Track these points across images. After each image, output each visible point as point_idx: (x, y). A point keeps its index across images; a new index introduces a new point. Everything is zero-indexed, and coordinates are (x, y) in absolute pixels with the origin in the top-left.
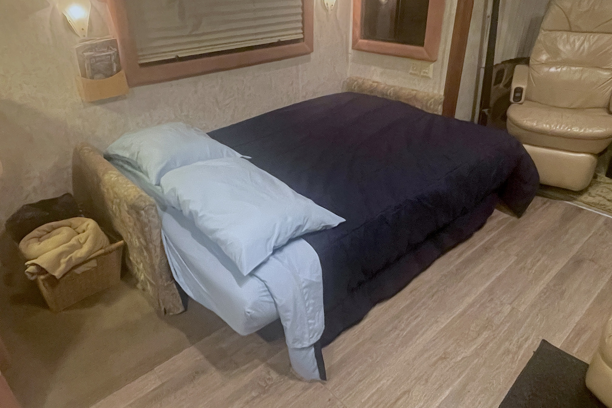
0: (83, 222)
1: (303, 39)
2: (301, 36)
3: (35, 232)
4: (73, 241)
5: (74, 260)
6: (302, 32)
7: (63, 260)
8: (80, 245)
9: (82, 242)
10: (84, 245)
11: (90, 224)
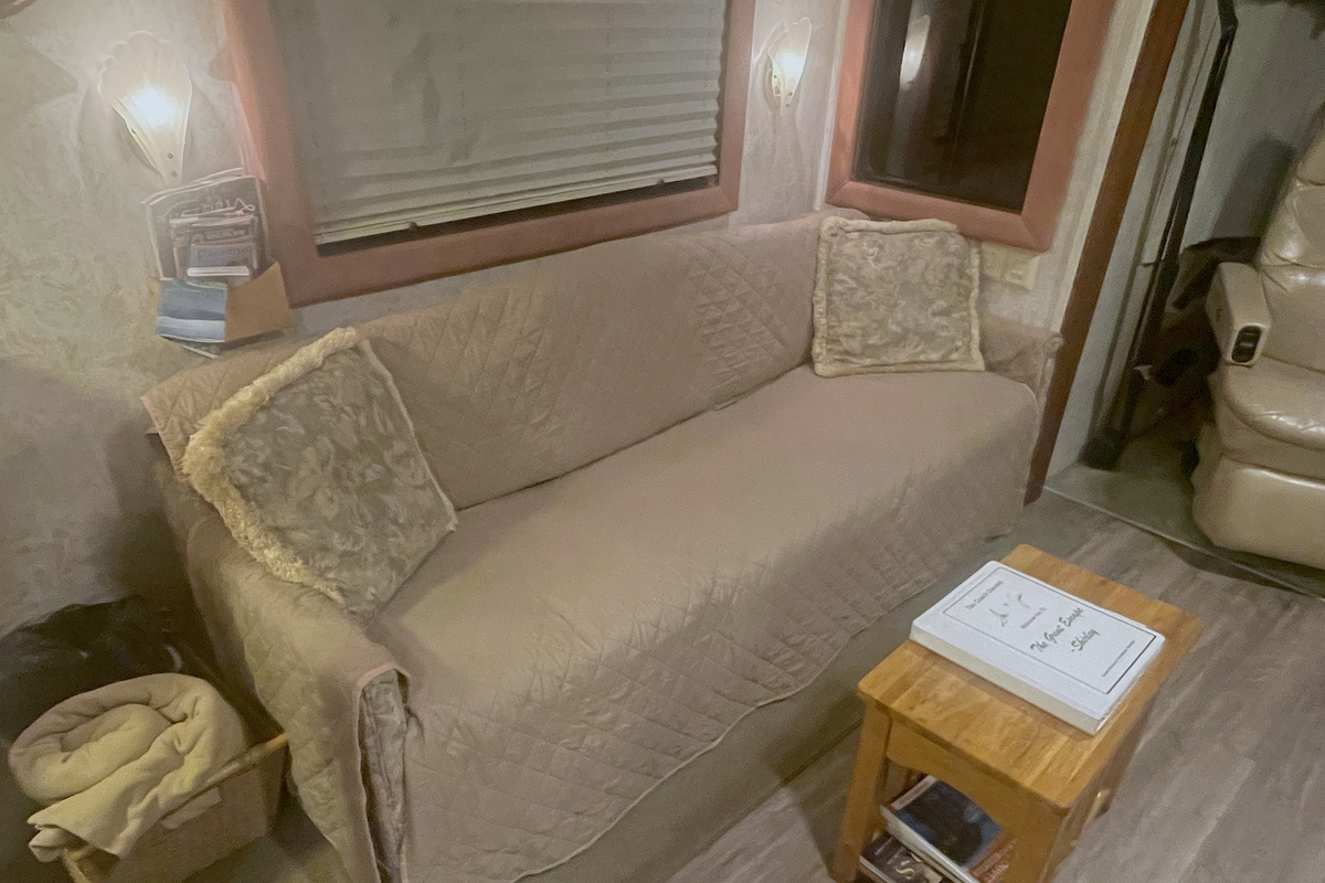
0: (182, 691)
1: (716, 178)
2: (712, 170)
3: (49, 719)
4: (157, 751)
5: (162, 802)
6: (713, 158)
7: (133, 810)
8: (176, 759)
9: (181, 749)
10: (187, 758)
11: (198, 699)
